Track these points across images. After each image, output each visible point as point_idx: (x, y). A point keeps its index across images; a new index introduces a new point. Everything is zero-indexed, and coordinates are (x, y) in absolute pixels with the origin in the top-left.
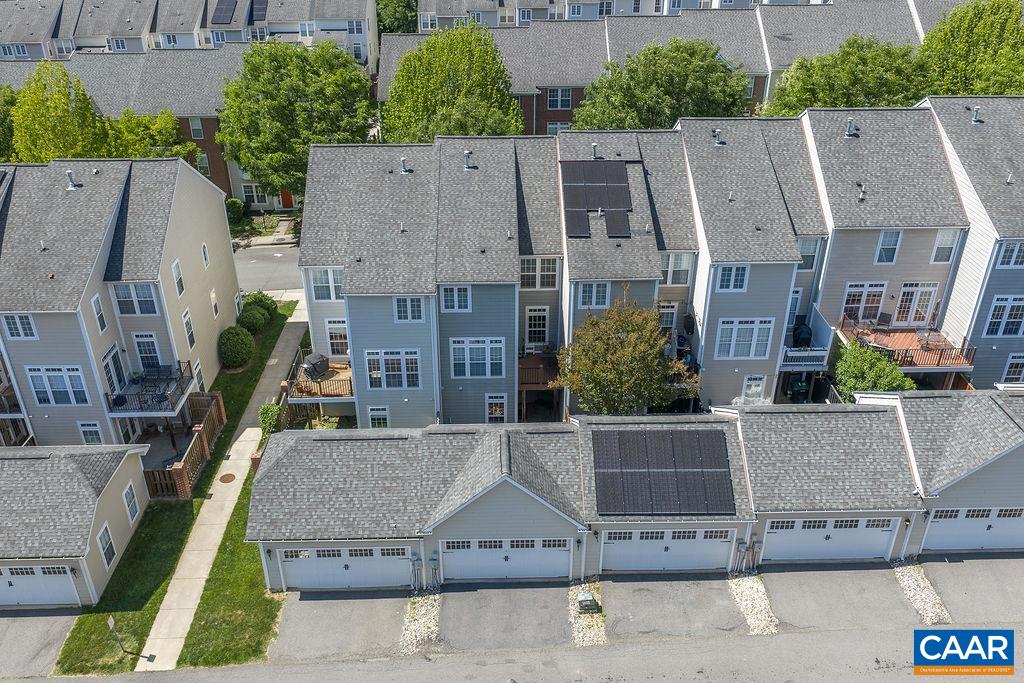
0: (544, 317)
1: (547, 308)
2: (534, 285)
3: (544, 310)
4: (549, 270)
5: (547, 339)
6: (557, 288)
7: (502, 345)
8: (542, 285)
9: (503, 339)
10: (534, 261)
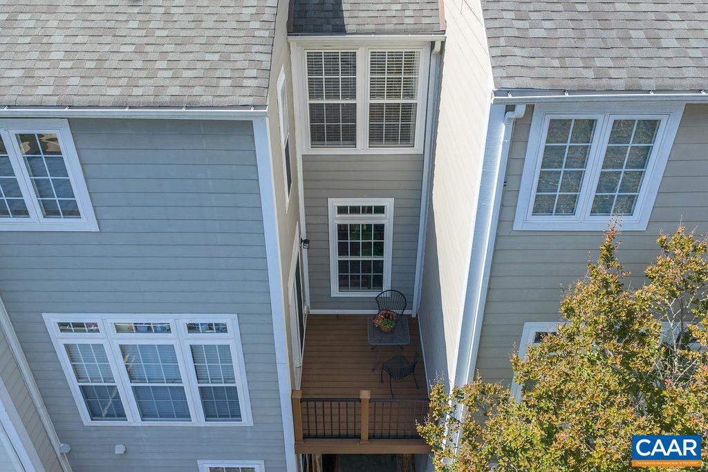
0: (380, 229)
1: (388, 203)
2: (349, 136)
3: (380, 210)
4: (393, 93)
5: (387, 283)
6: (417, 148)
7: (232, 338)
8: (376, 137)
9: (230, 320)
10: (349, 62)
